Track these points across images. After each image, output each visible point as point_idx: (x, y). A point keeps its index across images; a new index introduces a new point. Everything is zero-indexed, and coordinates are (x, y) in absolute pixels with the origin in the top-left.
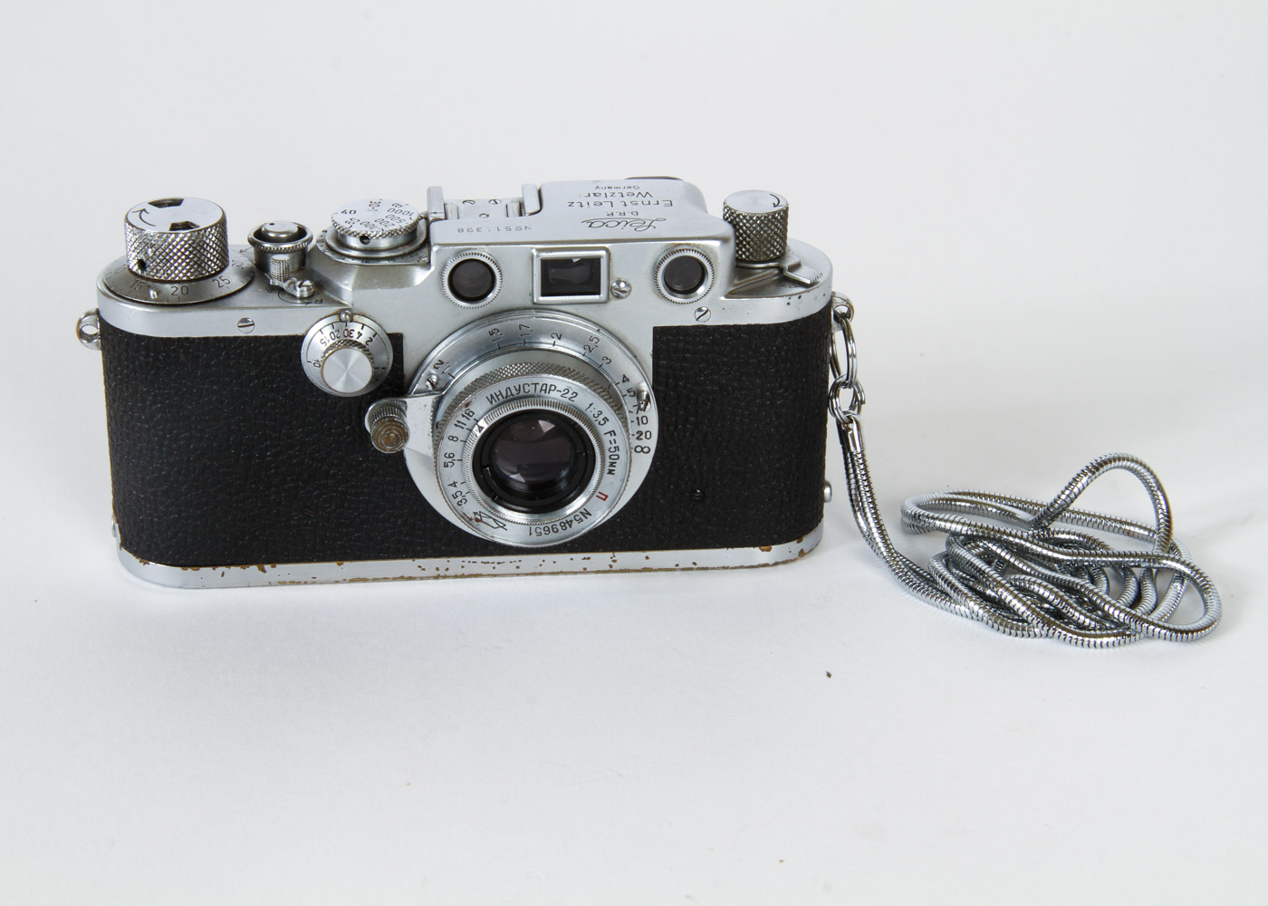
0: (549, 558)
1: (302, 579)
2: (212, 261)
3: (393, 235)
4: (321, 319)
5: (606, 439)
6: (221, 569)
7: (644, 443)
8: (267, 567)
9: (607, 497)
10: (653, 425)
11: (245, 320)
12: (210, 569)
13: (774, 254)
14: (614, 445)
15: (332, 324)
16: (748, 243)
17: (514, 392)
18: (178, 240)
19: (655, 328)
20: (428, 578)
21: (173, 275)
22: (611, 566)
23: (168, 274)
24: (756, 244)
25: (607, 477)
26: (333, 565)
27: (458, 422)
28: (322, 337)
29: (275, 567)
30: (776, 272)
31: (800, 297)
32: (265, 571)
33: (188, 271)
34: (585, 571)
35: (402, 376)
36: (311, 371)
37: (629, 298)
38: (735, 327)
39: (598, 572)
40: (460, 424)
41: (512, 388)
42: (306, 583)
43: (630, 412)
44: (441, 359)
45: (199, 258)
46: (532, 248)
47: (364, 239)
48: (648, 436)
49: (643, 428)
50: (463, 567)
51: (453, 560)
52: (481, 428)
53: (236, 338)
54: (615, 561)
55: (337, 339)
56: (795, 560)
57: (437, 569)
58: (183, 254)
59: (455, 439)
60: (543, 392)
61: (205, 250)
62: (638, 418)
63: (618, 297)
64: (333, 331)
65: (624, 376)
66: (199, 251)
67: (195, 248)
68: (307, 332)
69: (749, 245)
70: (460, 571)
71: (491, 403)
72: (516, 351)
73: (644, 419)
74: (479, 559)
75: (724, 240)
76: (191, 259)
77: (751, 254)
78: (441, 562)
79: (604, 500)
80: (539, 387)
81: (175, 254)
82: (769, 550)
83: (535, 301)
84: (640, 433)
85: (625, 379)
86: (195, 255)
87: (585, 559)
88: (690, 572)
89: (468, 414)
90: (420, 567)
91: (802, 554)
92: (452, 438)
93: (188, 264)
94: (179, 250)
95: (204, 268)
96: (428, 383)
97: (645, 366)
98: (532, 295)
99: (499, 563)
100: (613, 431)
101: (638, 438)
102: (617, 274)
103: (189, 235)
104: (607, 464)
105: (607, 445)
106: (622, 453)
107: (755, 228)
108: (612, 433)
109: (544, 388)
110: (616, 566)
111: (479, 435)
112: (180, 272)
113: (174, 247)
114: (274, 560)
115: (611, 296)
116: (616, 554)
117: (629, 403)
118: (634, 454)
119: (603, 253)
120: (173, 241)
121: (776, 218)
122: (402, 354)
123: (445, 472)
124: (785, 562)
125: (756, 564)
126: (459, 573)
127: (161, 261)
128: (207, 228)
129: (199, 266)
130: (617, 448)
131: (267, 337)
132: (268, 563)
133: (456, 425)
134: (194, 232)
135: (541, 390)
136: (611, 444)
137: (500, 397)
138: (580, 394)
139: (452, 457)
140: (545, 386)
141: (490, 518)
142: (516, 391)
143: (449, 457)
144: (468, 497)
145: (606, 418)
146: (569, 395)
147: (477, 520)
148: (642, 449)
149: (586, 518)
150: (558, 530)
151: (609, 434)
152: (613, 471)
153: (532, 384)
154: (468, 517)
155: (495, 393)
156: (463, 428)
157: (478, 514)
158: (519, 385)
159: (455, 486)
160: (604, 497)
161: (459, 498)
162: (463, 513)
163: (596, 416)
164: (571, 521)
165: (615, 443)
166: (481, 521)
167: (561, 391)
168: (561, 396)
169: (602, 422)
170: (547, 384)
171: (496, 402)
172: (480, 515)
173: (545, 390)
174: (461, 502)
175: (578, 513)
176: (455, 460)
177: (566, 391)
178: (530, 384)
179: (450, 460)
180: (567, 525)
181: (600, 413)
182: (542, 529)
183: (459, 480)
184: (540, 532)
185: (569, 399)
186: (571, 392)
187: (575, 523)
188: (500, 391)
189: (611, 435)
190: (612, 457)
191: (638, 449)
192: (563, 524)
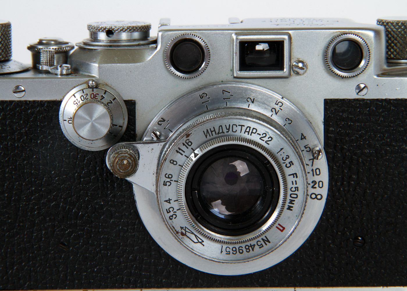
5: (290, 179)
7: (317, 191)
9: (284, 228)
10: (324, 177)
14: (295, 186)
17: (225, 131)
25: (286, 213)
27: (180, 149)
40: (180, 151)
41: (224, 127)
43: (307, 165)
46: (233, 33)
48: (321, 186)
49: (317, 179)
52: (196, 155)
59: (175, 163)
62: (313, 170)
65: (302, 134)
71: (206, 136)
72: (220, 109)
73: (318, 171)
79: (282, 231)
80: (244, 129)
83: (235, 75)
84: (314, 182)
85: (303, 137)
89: (188, 144)
97: (318, 131)
98: (232, 70)
100: (296, 174)
101: (313, 187)
104: (288, 201)
105: (290, 185)
106: (300, 193)
108: (295, 175)
109: (248, 130)
111: (194, 160)
115: (292, 73)
117: (306, 157)
118: (309, 197)
123: (164, 189)
130: (297, 189)
133: (177, 152)
135: (245, 131)
136: (293, 184)
137: (214, 133)
138: (274, 139)
139: (171, 178)
140: (248, 128)
141: (193, 233)
142: (227, 129)
143: (169, 178)
144: (178, 213)
145: (291, 162)
146: (266, 139)
147: (182, 234)
148: (316, 196)
149: (266, 244)
150: (243, 252)
151: (292, 176)
152: (291, 208)
153: (239, 125)
154: (176, 230)
155: (210, 129)
156: (182, 155)
157: (184, 228)
158: (230, 125)
159: (170, 203)
160: (282, 229)
161: (172, 213)
162: (173, 226)
163: (284, 159)
164: (254, 245)
165: (296, 184)
166: (185, 235)
167: (260, 135)
168: (260, 139)
169: (289, 165)
170: (250, 127)
171: (210, 136)
172: (185, 230)
173: (249, 132)
174: (172, 216)
175: (260, 239)
176: (172, 181)
177: (264, 135)
178: (237, 125)
179: (169, 180)
180: (250, 248)
181: (287, 157)
182: (231, 248)
183: (174, 198)
184: (229, 251)
185: (266, 142)
186: (268, 136)
187: (257, 247)
188: (214, 128)
189: (294, 177)
190: (293, 196)
191: (313, 196)
192: (247, 247)
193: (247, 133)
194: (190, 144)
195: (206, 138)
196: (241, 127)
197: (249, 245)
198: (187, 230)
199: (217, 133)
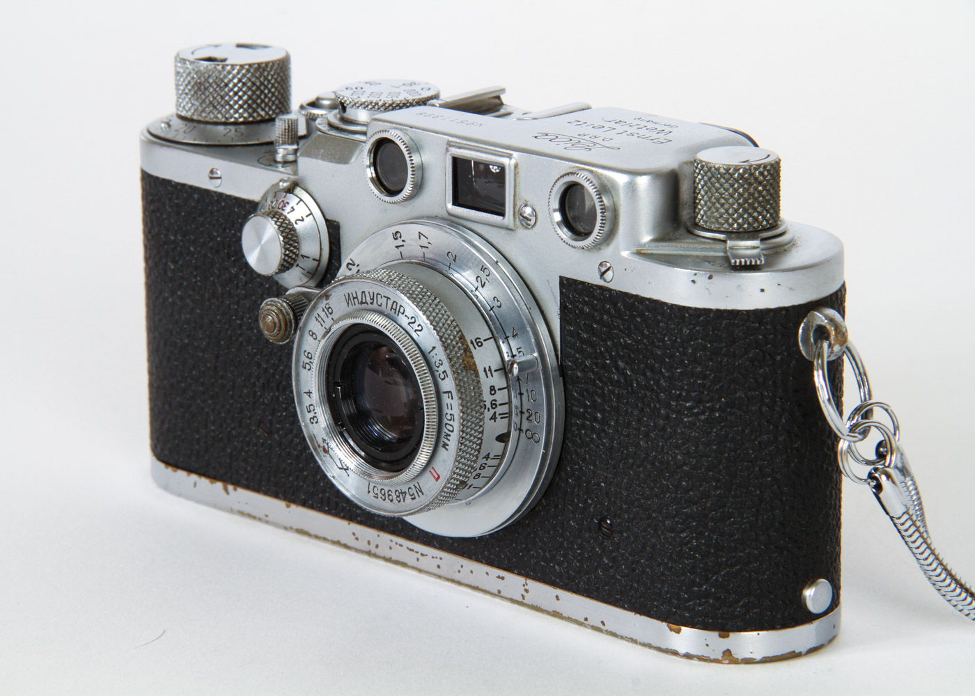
0: (467, 565)
1: (258, 515)
7: (534, 427)
8: (230, 488)
19: (561, 278)
20: (357, 550)
22: (523, 597)
26: (282, 504)
29: (236, 489)
32: (227, 492)
34: (498, 594)
37: (535, 229)
39: (510, 600)
42: (260, 520)
48: (538, 420)
50: (390, 548)
51: (382, 534)
54: (527, 591)
56: (716, 661)
57: (369, 543)
63: (524, 226)
70: (388, 553)
74: (405, 543)
78: (372, 535)
82: (678, 632)
84: (529, 412)
87: (499, 577)
88: (599, 634)
90: (354, 534)
91: (729, 657)
99: (422, 555)
101: (528, 419)
110: (526, 598)
114: (237, 483)
115: (517, 222)
116: (529, 582)
124: (701, 658)
125: (664, 647)
126: (387, 555)
132: (233, 483)
137: (356, 300)
148: (532, 434)
149: (419, 496)
150: (393, 499)
159: (310, 397)
161: (312, 414)
164: (405, 493)
180: (401, 496)
182: (379, 490)
191: (529, 434)
192: (397, 493)
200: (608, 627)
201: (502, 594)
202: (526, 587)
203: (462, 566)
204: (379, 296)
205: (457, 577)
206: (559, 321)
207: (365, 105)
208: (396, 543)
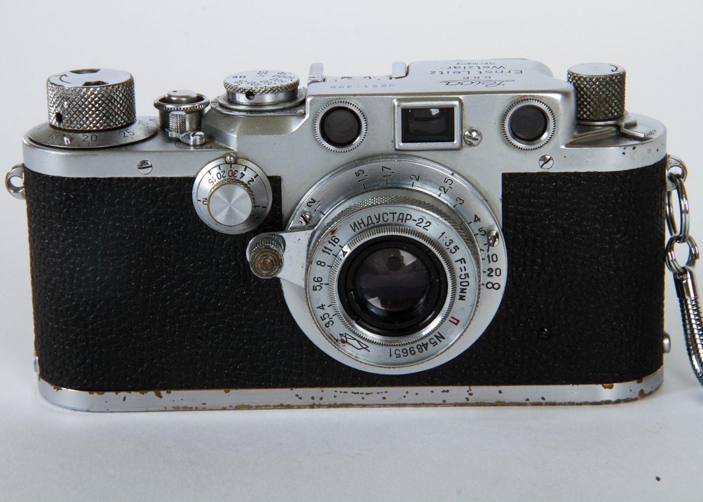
0: (412, 390)
1: (194, 405)
2: (119, 116)
3: (274, 91)
4: (210, 162)
5: (457, 266)
6: (123, 394)
7: (495, 279)
8: (163, 393)
9: (458, 321)
10: (502, 263)
11: (144, 162)
12: (113, 394)
13: (613, 114)
14: (464, 272)
15: (219, 166)
16: (589, 103)
17: (375, 220)
18: (89, 93)
19: (504, 175)
20: (305, 407)
21: (85, 126)
22: (467, 399)
23: (80, 125)
24: (595, 104)
25: (458, 303)
26: (221, 392)
27: (326, 248)
28: (210, 177)
29: (170, 393)
30: (614, 129)
31: (634, 148)
32: (161, 397)
33: (98, 122)
34: (444, 404)
35: (281, 215)
36: (200, 209)
37: (479, 146)
38: (576, 174)
39: (456, 405)
40: (327, 250)
41: (373, 217)
42: (197, 409)
43: (481, 250)
44: (314, 198)
45: (107, 111)
46: (394, 99)
47: (249, 94)
48: (498, 274)
49: (493, 266)
50: (335, 397)
51: (325, 389)
52: (345, 253)
53: (136, 179)
54: (471, 394)
55: (222, 179)
56: (635, 399)
57: (313, 398)
58: (93, 106)
59: (323, 264)
60: (400, 221)
61: (113, 104)
62: (488, 256)
63: (471, 145)
64: (220, 171)
65: (476, 216)
66: (107, 105)
67: (104, 102)
68: (197, 174)
69: (590, 105)
70: (333, 401)
71: (354, 230)
72: (379, 189)
73: (494, 257)
74: (350, 390)
75: (565, 94)
76: (101, 112)
77: (592, 113)
78: (315, 392)
79: (456, 324)
80: (396, 216)
81: (87, 106)
82: (611, 387)
83: (397, 147)
84: (491, 270)
85: (477, 219)
86: (104, 108)
87: (444, 391)
88: (539, 407)
89: (334, 241)
90: (297, 396)
91: (642, 395)
92: (320, 263)
93: (98, 115)
94: (90, 103)
95: (112, 121)
96: (301, 219)
97: (495, 210)
98: (394, 142)
99: (367, 394)
100: (463, 259)
101: (489, 275)
102: (469, 123)
103: (98, 89)
104: (458, 290)
105: (458, 272)
106: (472, 280)
107: (594, 89)
108: (463, 260)
109: (401, 217)
110: (472, 399)
111: (343, 259)
112: (91, 123)
113: (86, 100)
114: (169, 388)
115: (464, 144)
116: (472, 387)
117: (480, 242)
118: (483, 288)
119: (457, 103)
120: (85, 94)
121: (613, 81)
122: (280, 195)
123: (315, 295)
124: (627, 401)
125: (599, 400)
126: (332, 402)
127: (75, 112)
128: (115, 85)
129: (108, 118)
130: (467, 275)
131: (163, 179)
132: (164, 389)
133: (324, 251)
134: (103, 87)
135: (398, 219)
136: (462, 271)
137: (362, 225)
138: (433, 223)
139: (321, 281)
140: (401, 215)
141: (355, 339)
142: (377, 219)
143: (318, 281)
144: (335, 319)
145: (456, 246)
146: (423, 224)
147: (343, 341)
148: (493, 285)
149: (441, 341)
150: (415, 353)
151: (460, 262)
152: (464, 298)
153: (390, 213)
154: (335, 338)
155: (358, 221)
156: (329, 254)
157: (344, 335)
158: (379, 214)
159: (323, 309)
160: (456, 322)
161: (327, 320)
162: (331, 334)
163: (448, 244)
164: (427, 344)
165: (465, 270)
166: (346, 342)
167: (416, 221)
168: (416, 225)
169: (453, 250)
170: (403, 214)
171: (359, 229)
172: (345, 337)
173: (402, 219)
174: (328, 323)
175: (432, 336)
176: (323, 284)
177: (421, 220)
178: (388, 213)
179: (318, 284)
180: (423, 348)
181: (451, 241)
182: (401, 351)
183: (327, 303)
184: (399, 354)
185: (423, 228)
186: (425, 221)
187: (430, 346)
188: (361, 219)
189: (462, 263)
190: (463, 284)
191: (490, 285)
192: (419, 347)
193: (401, 220)
194: (337, 241)
195: (355, 232)
196: (392, 215)
197: (421, 344)
198: (348, 336)
199: (366, 225)
200: (548, 400)
201: (447, 402)
202: (470, 392)
203: (407, 393)
204: (385, 215)
205: (403, 401)
206: (501, 204)
207: (266, 91)
208: (341, 392)
